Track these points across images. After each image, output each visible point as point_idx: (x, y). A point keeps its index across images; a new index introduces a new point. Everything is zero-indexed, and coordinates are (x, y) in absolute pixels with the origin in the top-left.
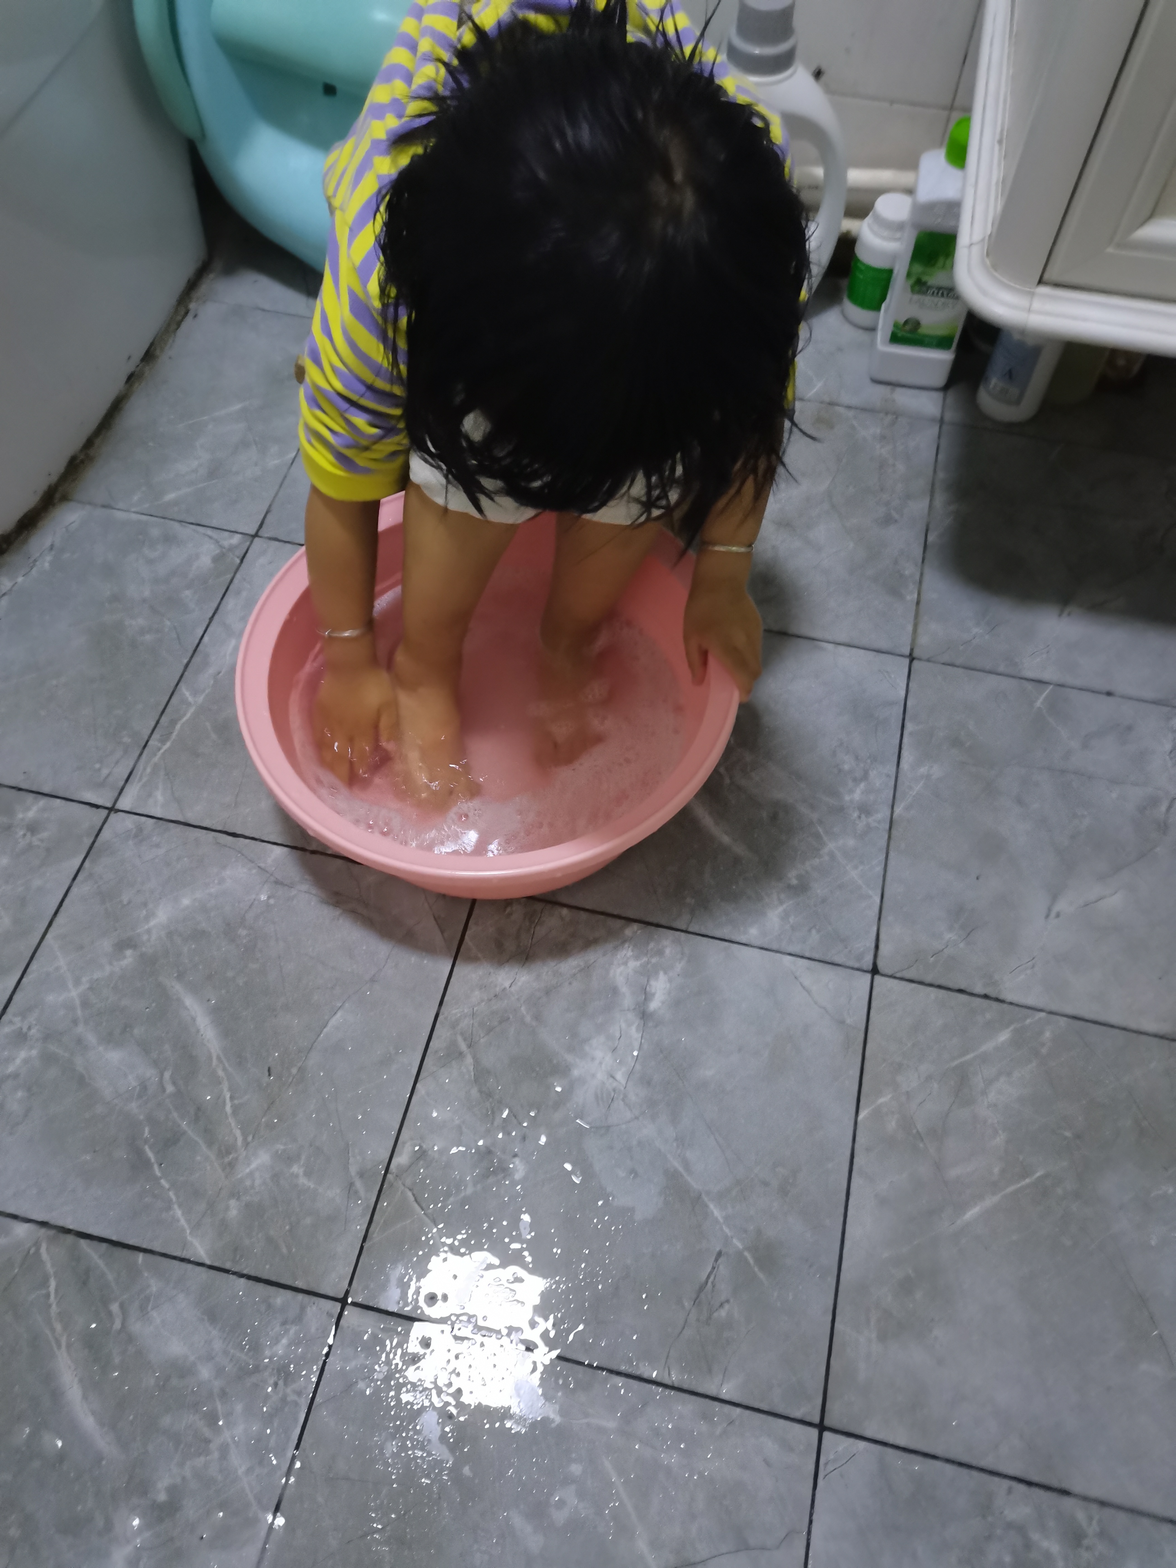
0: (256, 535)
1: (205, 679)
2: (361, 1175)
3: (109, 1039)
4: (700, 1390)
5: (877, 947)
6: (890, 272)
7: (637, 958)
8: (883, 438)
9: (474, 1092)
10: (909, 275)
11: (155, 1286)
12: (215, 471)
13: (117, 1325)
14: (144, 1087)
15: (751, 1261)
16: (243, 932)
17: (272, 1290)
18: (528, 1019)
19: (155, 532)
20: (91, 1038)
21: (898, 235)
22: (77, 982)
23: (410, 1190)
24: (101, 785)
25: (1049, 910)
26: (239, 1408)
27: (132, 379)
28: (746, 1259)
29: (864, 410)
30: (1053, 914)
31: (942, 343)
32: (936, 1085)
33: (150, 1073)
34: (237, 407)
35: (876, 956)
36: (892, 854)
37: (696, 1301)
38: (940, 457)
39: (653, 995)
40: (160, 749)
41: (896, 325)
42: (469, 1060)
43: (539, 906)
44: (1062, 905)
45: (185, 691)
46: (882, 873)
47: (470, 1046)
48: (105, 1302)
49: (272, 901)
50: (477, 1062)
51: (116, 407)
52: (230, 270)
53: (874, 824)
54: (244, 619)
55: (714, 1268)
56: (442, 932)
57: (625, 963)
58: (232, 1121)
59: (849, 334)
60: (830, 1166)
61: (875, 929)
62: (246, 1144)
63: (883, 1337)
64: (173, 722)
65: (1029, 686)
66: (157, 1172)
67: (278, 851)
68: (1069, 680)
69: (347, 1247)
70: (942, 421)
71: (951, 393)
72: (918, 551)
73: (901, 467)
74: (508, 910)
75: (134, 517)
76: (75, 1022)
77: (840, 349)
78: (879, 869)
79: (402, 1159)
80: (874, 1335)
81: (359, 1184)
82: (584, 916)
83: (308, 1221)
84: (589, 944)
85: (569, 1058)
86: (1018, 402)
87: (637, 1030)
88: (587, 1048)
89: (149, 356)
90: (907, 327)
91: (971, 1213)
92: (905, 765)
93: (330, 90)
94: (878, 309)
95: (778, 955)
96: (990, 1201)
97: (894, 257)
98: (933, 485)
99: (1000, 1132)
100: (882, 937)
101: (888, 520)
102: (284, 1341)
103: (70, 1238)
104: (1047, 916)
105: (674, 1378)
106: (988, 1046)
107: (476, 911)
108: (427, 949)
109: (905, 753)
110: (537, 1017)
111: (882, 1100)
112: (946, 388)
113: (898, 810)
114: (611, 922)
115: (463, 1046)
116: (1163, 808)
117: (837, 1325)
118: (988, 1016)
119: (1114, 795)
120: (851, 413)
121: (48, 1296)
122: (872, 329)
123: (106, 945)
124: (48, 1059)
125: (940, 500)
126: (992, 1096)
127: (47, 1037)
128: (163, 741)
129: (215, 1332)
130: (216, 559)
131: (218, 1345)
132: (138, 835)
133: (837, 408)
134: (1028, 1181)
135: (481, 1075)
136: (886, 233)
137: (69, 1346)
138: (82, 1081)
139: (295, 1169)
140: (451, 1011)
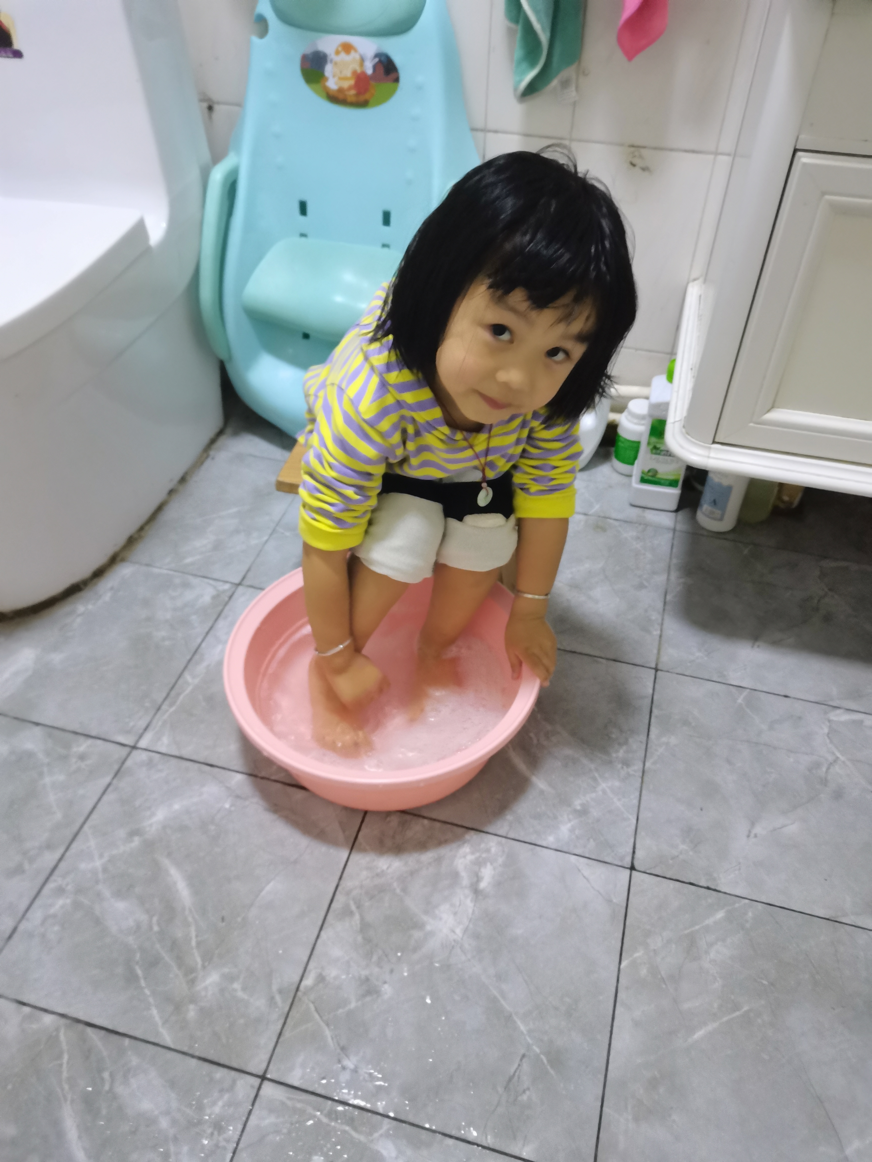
0: (239, 584)
1: (201, 669)
2: (280, 991)
3: (119, 894)
4: (507, 1151)
5: (634, 852)
6: (638, 443)
7: (472, 853)
8: (638, 538)
9: (360, 939)
10: (649, 443)
11: (135, 1061)
12: (217, 546)
13: (107, 1087)
14: (138, 927)
15: (545, 1061)
16: (212, 827)
17: (214, 1067)
18: (398, 891)
19: (177, 581)
20: (107, 893)
21: (643, 422)
22: (101, 856)
23: (313, 1003)
24: (128, 732)
25: (750, 832)
26: (185, 1149)
27: (171, 492)
28: (542, 1060)
29: (626, 522)
30: (752, 835)
31: (672, 484)
32: (674, 946)
33: (143, 917)
34: (234, 510)
35: (633, 858)
36: (644, 792)
37: (506, 1088)
38: (674, 550)
39: (482, 878)
40: (168, 711)
41: (643, 473)
42: (357, 917)
43: (408, 817)
44: (758, 829)
45: (187, 676)
46: (637, 804)
47: (358, 907)
48: (100, 1071)
49: (233, 809)
50: (362, 919)
51: (160, 508)
52: (236, 433)
53: (632, 773)
54: (228, 633)
55: (519, 1065)
56: (344, 831)
57: (465, 857)
58: (195, 951)
59: (616, 478)
60: (601, 998)
61: (632, 840)
62: (204, 967)
63: (636, 1119)
64: (178, 695)
65: (733, 689)
66: (143, 983)
67: (239, 777)
68: (759, 687)
69: (267, 1040)
70: (674, 530)
71: (680, 513)
72: (660, 605)
73: (649, 556)
74: (388, 819)
75: (165, 572)
76: (97, 882)
77: (611, 487)
78: (635, 802)
79: (308, 982)
80: (630, 1117)
81: (278, 998)
82: (438, 825)
83: (242, 1021)
84: (441, 843)
85: (425, 918)
86: (721, 519)
87: (471, 901)
88: (437, 912)
89: (183, 480)
90: (650, 474)
91: (699, 1034)
92: (652, 735)
93: (306, 336)
94: (632, 464)
95: (567, 855)
96: (711, 1027)
97: (641, 434)
98: (669, 567)
99: (718, 979)
100: (637, 846)
101: (641, 586)
102: (220, 1103)
103: (81, 1026)
104: (748, 836)
105: (490, 1141)
106: (710, 921)
107: (367, 819)
108: (333, 842)
109: (652, 728)
110: (404, 890)
111: (637, 955)
112: (677, 511)
113: (648, 764)
114: (456, 829)
115: (353, 907)
116: (824, 769)
117: (605, 1109)
118: (710, 901)
119: (792, 760)
120: (616, 523)
121: (61, 1065)
122: (630, 476)
123: (122, 833)
124: (77, 905)
125: (674, 575)
126: (712, 955)
127: (79, 891)
128: (171, 705)
129: (173, 1095)
130: (214, 598)
131: (174, 1104)
132: (150, 764)
133: (608, 520)
134: (738, 1013)
135: (365, 927)
136: (636, 421)
137: (72, 1101)
138: (98, 921)
139: (236, 986)
140: (348, 883)
